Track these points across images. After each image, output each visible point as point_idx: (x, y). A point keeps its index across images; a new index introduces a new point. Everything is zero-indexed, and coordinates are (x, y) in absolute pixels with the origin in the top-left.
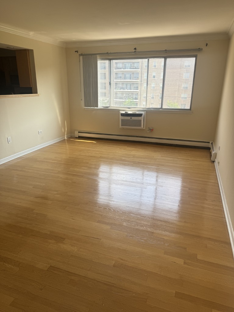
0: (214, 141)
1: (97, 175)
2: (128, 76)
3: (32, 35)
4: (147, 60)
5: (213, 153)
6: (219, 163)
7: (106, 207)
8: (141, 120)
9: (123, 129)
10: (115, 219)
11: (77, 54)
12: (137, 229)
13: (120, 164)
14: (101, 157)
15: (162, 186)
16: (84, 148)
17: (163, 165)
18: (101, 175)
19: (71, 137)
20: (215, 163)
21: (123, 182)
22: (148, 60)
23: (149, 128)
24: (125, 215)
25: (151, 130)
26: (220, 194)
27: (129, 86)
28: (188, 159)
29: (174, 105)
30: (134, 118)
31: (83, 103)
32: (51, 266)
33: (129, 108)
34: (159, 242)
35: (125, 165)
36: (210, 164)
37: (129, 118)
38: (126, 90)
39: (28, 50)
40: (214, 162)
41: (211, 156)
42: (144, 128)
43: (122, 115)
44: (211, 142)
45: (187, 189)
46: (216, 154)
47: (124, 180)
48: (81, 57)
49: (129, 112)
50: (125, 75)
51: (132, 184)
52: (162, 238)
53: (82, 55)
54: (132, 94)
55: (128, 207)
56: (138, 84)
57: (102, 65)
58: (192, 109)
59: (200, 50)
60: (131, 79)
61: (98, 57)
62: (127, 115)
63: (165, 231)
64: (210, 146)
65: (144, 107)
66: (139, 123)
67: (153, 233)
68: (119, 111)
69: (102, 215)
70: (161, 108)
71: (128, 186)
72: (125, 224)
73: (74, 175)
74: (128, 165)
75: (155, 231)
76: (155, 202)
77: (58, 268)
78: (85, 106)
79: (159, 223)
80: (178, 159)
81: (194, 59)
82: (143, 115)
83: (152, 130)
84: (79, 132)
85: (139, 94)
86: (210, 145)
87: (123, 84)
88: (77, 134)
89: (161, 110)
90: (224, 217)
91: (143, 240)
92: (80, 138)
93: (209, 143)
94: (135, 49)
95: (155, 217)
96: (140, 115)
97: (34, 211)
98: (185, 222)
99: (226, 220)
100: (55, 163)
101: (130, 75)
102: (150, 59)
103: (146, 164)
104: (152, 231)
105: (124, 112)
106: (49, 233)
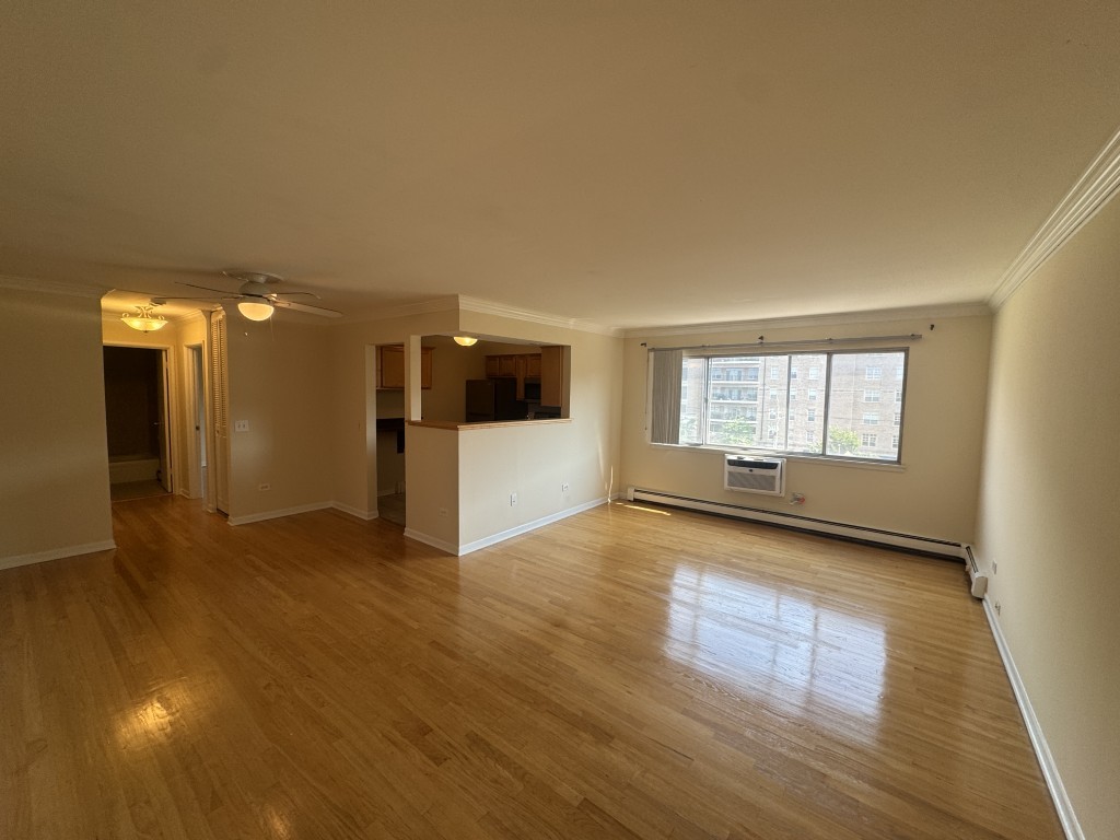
0: (973, 543)
1: (667, 590)
2: (734, 373)
3: (572, 323)
4: (786, 357)
5: (975, 576)
6: (998, 608)
7: (700, 679)
8: (774, 477)
9: (732, 491)
10: (722, 715)
11: (645, 349)
12: (780, 755)
13: (729, 573)
14: (682, 551)
15: (839, 648)
16: (645, 526)
17: (835, 591)
18: (678, 593)
19: (619, 500)
20: (984, 603)
21: (737, 621)
22: (790, 358)
23: (794, 494)
24: (748, 710)
25: (798, 499)
26: (1016, 702)
27: (735, 393)
28: (904, 584)
29: (846, 435)
30: (757, 471)
31: (648, 434)
32: (585, 799)
33: (745, 449)
34: (844, 808)
35: (739, 577)
36: (970, 604)
37: (746, 470)
38: (730, 401)
39: (563, 347)
40: (980, 600)
41: (969, 583)
42: (783, 495)
43: (731, 463)
44: (964, 546)
45: (912, 668)
46: (985, 583)
47: (739, 615)
48: (652, 354)
49: (747, 459)
50: (728, 373)
51: (760, 629)
52: (853, 799)
53: (653, 350)
54: (744, 409)
55: (754, 689)
56: (756, 389)
57: (691, 366)
58: (902, 462)
59: (915, 337)
60: (740, 380)
61: (684, 353)
62: (741, 463)
63: (857, 778)
64: (962, 556)
65: (782, 448)
66: (770, 483)
67: (825, 775)
68: (722, 454)
69: (692, 697)
70: (823, 454)
71: (749, 632)
72: (748, 733)
73: (628, 586)
74: (747, 579)
75: (829, 772)
76: (811, 684)
77: (601, 810)
78: (652, 441)
79: (841, 751)
80: (875, 578)
81: (901, 355)
82: (779, 467)
83: (800, 500)
84: (636, 491)
85: (759, 409)
86: (963, 553)
87: (723, 389)
88: (631, 495)
89: (821, 458)
90: (1040, 776)
91: (799, 789)
92: (637, 501)
93: (959, 546)
94: (761, 338)
95: (826, 732)
96: (773, 466)
97: (552, 656)
98: (914, 764)
99: (1048, 790)
100: (589, 553)
101: (740, 372)
102: (794, 357)
103: (792, 582)
104: (823, 771)
105: (734, 458)
106: (580, 714)
